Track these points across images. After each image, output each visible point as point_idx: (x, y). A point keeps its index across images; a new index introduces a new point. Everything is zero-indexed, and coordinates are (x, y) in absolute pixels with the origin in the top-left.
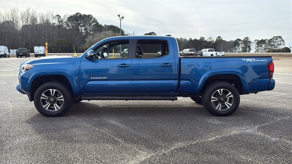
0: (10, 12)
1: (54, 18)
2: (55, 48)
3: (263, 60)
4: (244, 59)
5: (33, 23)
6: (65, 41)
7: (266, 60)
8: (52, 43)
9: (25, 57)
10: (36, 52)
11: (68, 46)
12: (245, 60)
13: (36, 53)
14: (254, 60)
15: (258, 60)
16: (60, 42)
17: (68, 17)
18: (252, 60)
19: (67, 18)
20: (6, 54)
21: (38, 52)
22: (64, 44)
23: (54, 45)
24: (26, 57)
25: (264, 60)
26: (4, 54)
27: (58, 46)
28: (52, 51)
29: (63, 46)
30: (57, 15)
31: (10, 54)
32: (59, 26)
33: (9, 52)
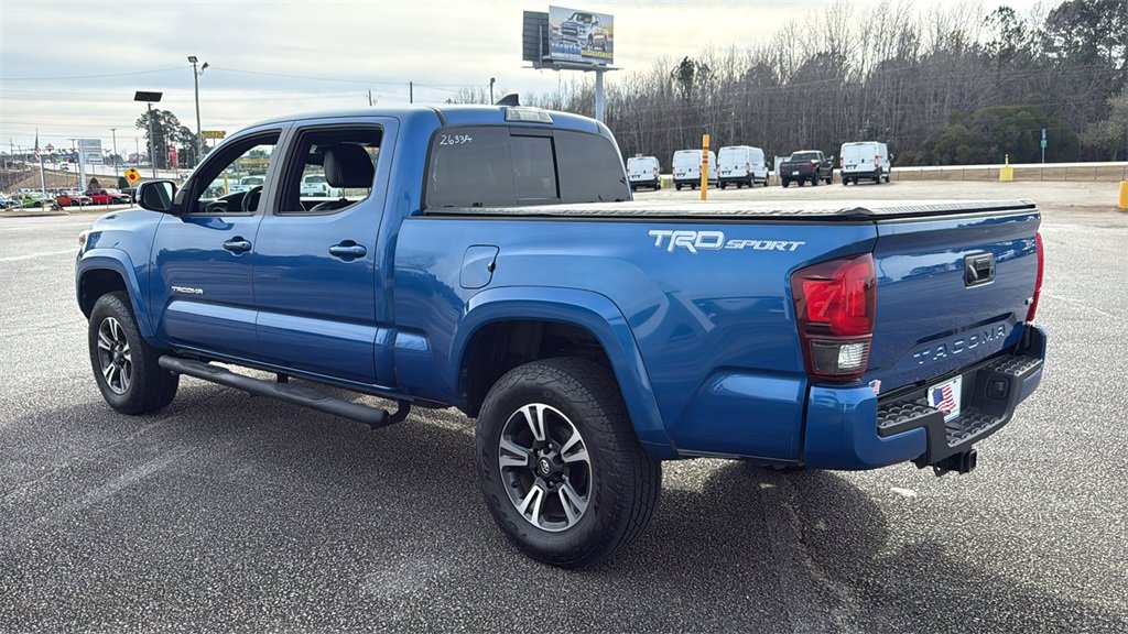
0: (823, 21)
1: (989, 22)
2: (971, 145)
3: (770, 245)
4: (660, 234)
5: (902, 53)
6: (1019, 114)
7: (795, 245)
8: (963, 124)
9: (810, 183)
10: (847, 167)
11: (1029, 132)
12: (667, 240)
13: (845, 170)
14: (714, 240)
15: (742, 245)
16: (996, 118)
17: (1052, 11)
18: (705, 240)
19: (1047, 16)
20: (753, 174)
21: (855, 166)
22: (1012, 128)
23: (968, 133)
24: (815, 184)
25: (781, 246)
26: (745, 174)
27: (984, 137)
28: (956, 158)
29: (1005, 135)
30: (1001, 10)
31: (771, 173)
32: (1007, 54)
33: (766, 165)
